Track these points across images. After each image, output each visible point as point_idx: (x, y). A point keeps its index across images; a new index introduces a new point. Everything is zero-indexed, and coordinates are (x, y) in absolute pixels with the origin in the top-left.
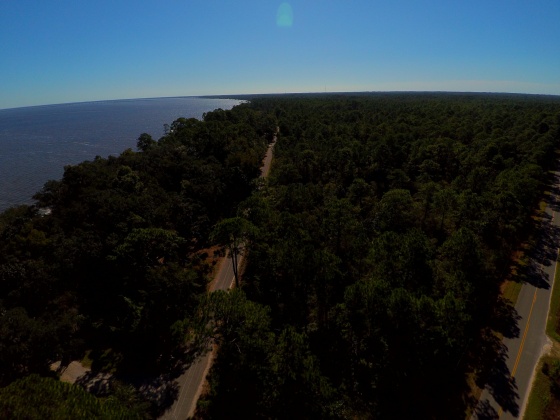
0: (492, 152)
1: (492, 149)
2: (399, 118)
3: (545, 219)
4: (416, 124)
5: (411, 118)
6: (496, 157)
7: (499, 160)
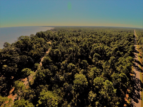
0: (116, 50)
1: (116, 48)
2: (90, 36)
3: (134, 75)
4: (95, 38)
5: (93, 36)
6: (118, 52)
7: (118, 53)
